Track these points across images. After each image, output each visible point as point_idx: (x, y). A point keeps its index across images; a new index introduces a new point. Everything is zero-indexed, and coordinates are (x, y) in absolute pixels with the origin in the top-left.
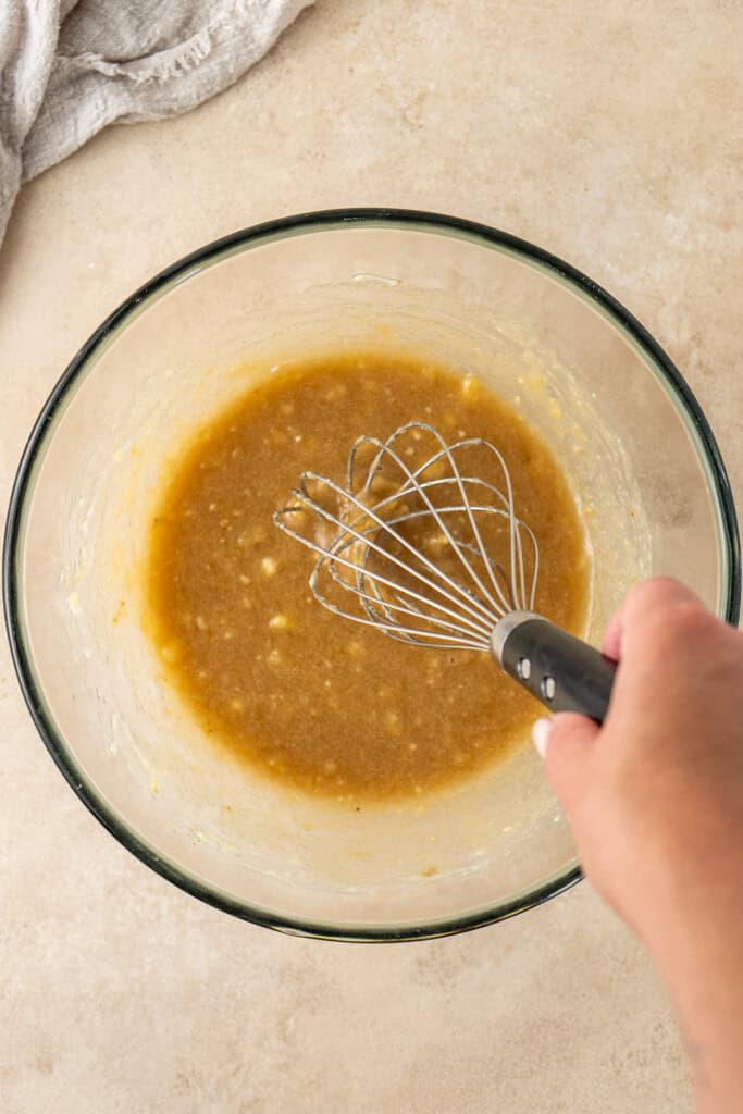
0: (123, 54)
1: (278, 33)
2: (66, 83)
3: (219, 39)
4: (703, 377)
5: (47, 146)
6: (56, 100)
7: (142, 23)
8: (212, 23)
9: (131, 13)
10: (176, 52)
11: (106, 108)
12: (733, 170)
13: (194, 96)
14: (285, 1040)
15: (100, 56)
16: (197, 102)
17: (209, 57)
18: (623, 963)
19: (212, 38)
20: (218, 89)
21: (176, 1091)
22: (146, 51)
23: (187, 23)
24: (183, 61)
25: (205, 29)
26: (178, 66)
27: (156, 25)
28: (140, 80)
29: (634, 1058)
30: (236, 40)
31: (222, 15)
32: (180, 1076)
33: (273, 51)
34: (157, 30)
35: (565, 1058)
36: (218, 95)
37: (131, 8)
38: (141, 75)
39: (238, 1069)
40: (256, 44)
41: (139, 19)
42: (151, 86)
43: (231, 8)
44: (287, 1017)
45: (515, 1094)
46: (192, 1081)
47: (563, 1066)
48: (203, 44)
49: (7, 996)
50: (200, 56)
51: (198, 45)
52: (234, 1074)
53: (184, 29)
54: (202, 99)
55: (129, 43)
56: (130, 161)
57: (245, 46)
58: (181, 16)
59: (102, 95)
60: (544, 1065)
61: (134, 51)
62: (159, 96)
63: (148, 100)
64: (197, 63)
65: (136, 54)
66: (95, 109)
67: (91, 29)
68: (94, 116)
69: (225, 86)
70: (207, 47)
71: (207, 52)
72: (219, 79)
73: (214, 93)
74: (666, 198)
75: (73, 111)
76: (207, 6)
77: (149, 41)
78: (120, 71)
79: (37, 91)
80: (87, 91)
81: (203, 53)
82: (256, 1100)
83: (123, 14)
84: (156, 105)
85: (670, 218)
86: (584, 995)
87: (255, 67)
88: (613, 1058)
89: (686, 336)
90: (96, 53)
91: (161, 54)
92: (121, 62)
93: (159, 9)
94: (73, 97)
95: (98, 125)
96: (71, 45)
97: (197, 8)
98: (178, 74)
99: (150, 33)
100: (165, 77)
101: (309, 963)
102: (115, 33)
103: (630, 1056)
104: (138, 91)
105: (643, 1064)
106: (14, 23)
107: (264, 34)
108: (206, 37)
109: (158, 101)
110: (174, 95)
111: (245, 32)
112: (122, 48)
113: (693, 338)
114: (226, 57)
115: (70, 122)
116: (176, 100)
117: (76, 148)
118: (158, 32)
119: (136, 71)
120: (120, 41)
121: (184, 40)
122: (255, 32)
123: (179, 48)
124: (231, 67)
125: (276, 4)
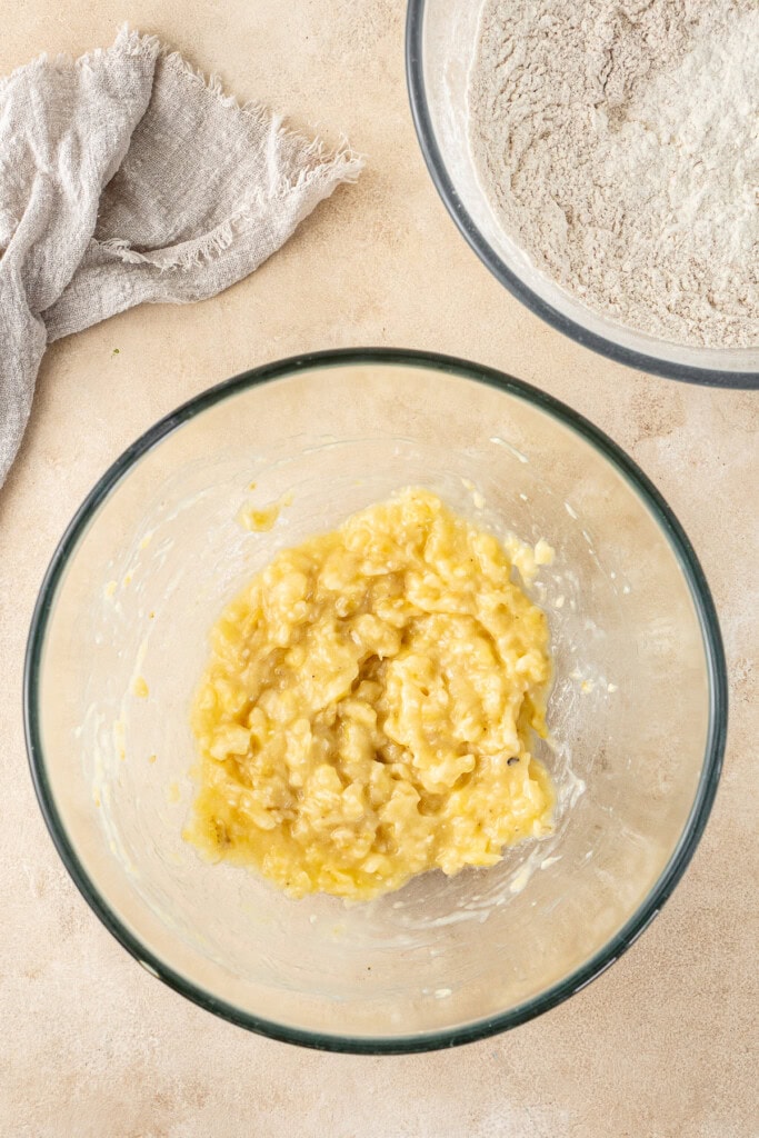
0: (147, 242)
1: (296, 225)
2: (94, 262)
3: (240, 230)
5: (71, 317)
6: (83, 277)
7: (169, 211)
8: (233, 216)
9: (159, 201)
10: (199, 243)
11: (133, 293)
13: (215, 284)
15: (126, 243)
16: (219, 290)
17: (229, 249)
19: (234, 229)
20: (238, 277)
22: (173, 238)
23: (210, 214)
24: (205, 251)
25: (227, 220)
26: (201, 256)
27: (182, 214)
28: (164, 268)
30: (256, 231)
31: (243, 207)
34: (183, 219)
36: (238, 283)
37: (159, 197)
38: (165, 261)
40: (275, 234)
41: (168, 208)
42: (174, 273)
43: (252, 201)
48: (225, 235)
50: (224, 247)
51: (221, 236)
53: (207, 220)
54: (224, 286)
55: (156, 230)
57: (265, 236)
58: (205, 207)
59: (130, 279)
61: (160, 238)
62: (181, 283)
63: (172, 286)
64: (219, 253)
65: (163, 241)
67: (125, 216)
68: (121, 297)
69: (245, 274)
70: (230, 239)
71: (230, 242)
72: (239, 268)
73: (234, 281)
76: (231, 198)
77: (176, 230)
78: (144, 259)
81: (226, 244)
83: (152, 202)
90: (123, 238)
91: (186, 243)
92: (145, 250)
93: (186, 198)
94: (99, 276)
95: (125, 306)
96: (105, 226)
97: (220, 199)
98: (201, 264)
99: (177, 221)
100: (188, 266)
102: (145, 222)
104: (162, 279)
106: (46, 206)
107: (283, 225)
108: (229, 228)
109: (181, 287)
110: (196, 283)
111: (265, 225)
112: (150, 235)
114: (247, 247)
116: (198, 287)
118: (184, 220)
119: (161, 260)
120: (149, 228)
121: (208, 230)
122: (275, 224)
123: (202, 238)
124: (251, 256)
125: (295, 197)
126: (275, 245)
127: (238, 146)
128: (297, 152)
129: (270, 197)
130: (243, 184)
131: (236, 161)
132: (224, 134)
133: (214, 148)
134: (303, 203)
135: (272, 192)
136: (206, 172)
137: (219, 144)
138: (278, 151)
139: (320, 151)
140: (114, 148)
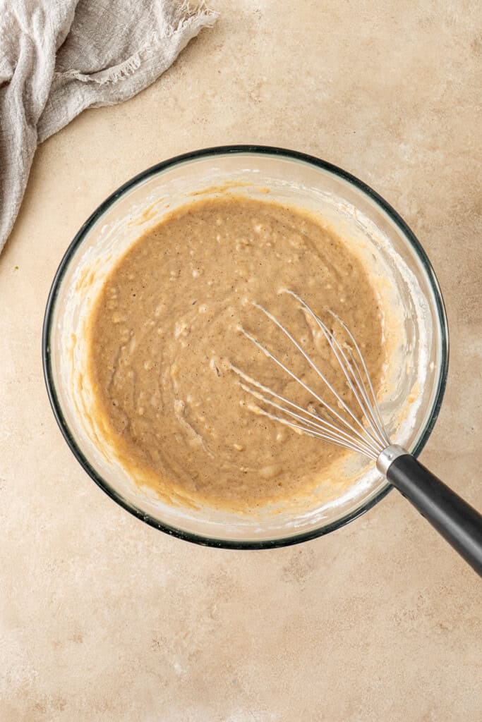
0: (91, 69)
1: (178, 54)
2: (60, 87)
3: (145, 58)
4: (425, 234)
5: (51, 123)
6: (55, 97)
7: (101, 51)
8: (140, 50)
9: (95, 46)
10: (121, 66)
11: (84, 101)
12: (435, 118)
13: (132, 91)
14: (212, 617)
15: (79, 71)
16: (134, 94)
17: (139, 69)
18: (399, 563)
19: (141, 58)
20: (145, 86)
21: (152, 649)
22: (104, 67)
23: (126, 50)
24: (125, 71)
25: (137, 53)
26: (123, 74)
27: (109, 52)
28: (102, 83)
29: (407, 615)
30: (154, 58)
31: (147, 44)
32: (154, 641)
33: (175, 63)
34: (109, 55)
35: (369, 617)
36: (145, 89)
37: (94, 43)
38: (103, 80)
39: (186, 635)
40: (166, 60)
41: (100, 50)
42: (107, 86)
43: (151, 40)
44: (212, 604)
45: (342, 639)
46: (161, 643)
47: (368, 622)
48: (135, 61)
49: (55, 602)
50: (135, 68)
51: (133, 62)
52: (184, 638)
53: (125, 53)
54: (137, 92)
55: (94, 63)
56: (98, 128)
57: (160, 61)
58: (122, 47)
59: (81, 92)
60: (357, 622)
61: (97, 67)
62: (112, 92)
63: (106, 94)
64: (133, 72)
65: (99, 68)
66: (77, 101)
67: (73, 56)
68: (77, 105)
69: (149, 84)
70: (138, 63)
71: (139, 65)
72: (146, 81)
73: (143, 88)
74: (399, 135)
75: (65, 102)
76: (137, 40)
77: (105, 62)
78: (90, 79)
79: (45, 92)
80: (73, 91)
81: (136, 66)
82: (198, 651)
83: (90, 47)
84: (111, 97)
85: (402, 146)
86: (377, 583)
87: (166, 72)
88: (395, 616)
89: (414, 211)
90: (76, 69)
91: (113, 68)
92: (90, 74)
93: (110, 43)
94: (64, 94)
95: (80, 110)
96: (62, 65)
97: (131, 41)
98: (123, 78)
99: (106, 57)
100: (116, 81)
101: (223, 573)
102: (86, 58)
103: (405, 614)
104: (100, 90)
105: (413, 618)
107: (170, 54)
108: (138, 58)
109: (112, 94)
110: (121, 91)
111: (159, 53)
112: (91, 66)
113: (418, 212)
114: (150, 68)
115: (64, 109)
116: (122, 93)
117: (67, 123)
118: (110, 56)
119: (99, 78)
120: (89, 62)
121: (125, 60)
122: (165, 53)
123: (123, 64)
124: (152, 73)
125: (177, 36)
126: (166, 66)
127: (138, 9)
128: (175, 9)
129: (162, 38)
130: (144, 33)
131: (137, 19)
132: (129, 4)
133: (124, 12)
134: (182, 40)
135: (163, 34)
136: (121, 27)
137: (126, 10)
138: (163, 10)
139: (188, 8)
140: (64, 18)
